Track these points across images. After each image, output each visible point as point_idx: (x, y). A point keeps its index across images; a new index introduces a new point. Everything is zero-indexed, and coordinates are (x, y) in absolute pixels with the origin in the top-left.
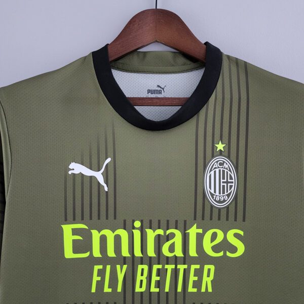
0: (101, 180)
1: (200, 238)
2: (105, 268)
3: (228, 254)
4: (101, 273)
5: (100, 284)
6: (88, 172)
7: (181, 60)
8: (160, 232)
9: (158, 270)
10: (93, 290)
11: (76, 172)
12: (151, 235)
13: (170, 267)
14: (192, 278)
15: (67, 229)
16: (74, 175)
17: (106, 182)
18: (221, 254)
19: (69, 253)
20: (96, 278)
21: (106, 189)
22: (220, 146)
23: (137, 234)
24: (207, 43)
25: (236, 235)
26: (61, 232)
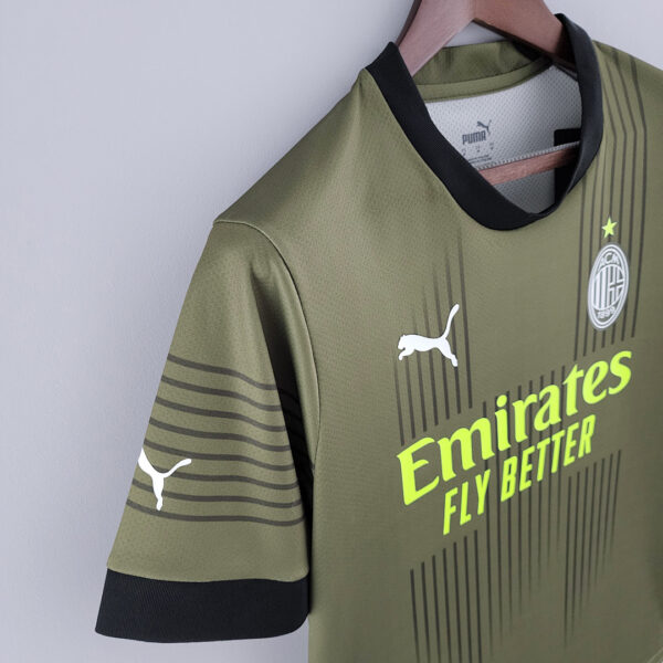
0: (446, 349)
1: (580, 382)
2: (460, 491)
4: (456, 501)
5: (455, 517)
6: (426, 345)
8: (532, 399)
9: (530, 456)
10: (446, 530)
11: (409, 351)
12: (520, 408)
13: (542, 445)
14: (570, 444)
15: (405, 457)
16: (407, 358)
18: (603, 395)
19: (411, 494)
20: (449, 510)
21: (455, 363)
22: (609, 228)
23: (502, 416)
25: (623, 361)
26: (397, 466)
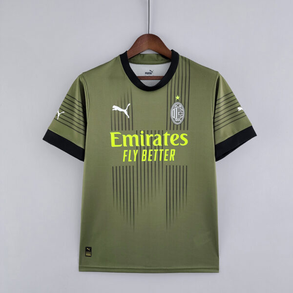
0: (126, 113)
1: (169, 138)
2: (128, 151)
3: (181, 144)
4: (127, 153)
5: (127, 158)
6: (120, 110)
7: (161, 58)
8: (152, 135)
9: (151, 152)
10: (124, 161)
11: (116, 109)
12: (148, 137)
13: (156, 151)
14: (166, 155)
15: (112, 134)
16: (115, 111)
17: (129, 115)
18: (178, 144)
19: (113, 145)
20: (125, 156)
21: (128, 117)
22: (178, 98)
23: (142, 136)
24: (172, 50)
25: (184, 136)
26: (110, 136)
